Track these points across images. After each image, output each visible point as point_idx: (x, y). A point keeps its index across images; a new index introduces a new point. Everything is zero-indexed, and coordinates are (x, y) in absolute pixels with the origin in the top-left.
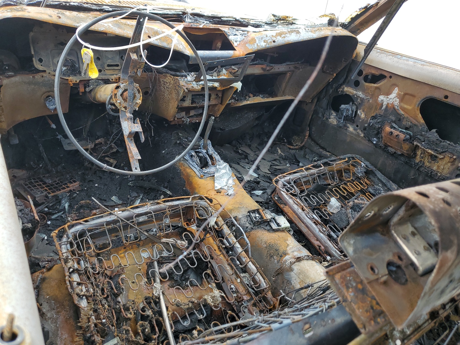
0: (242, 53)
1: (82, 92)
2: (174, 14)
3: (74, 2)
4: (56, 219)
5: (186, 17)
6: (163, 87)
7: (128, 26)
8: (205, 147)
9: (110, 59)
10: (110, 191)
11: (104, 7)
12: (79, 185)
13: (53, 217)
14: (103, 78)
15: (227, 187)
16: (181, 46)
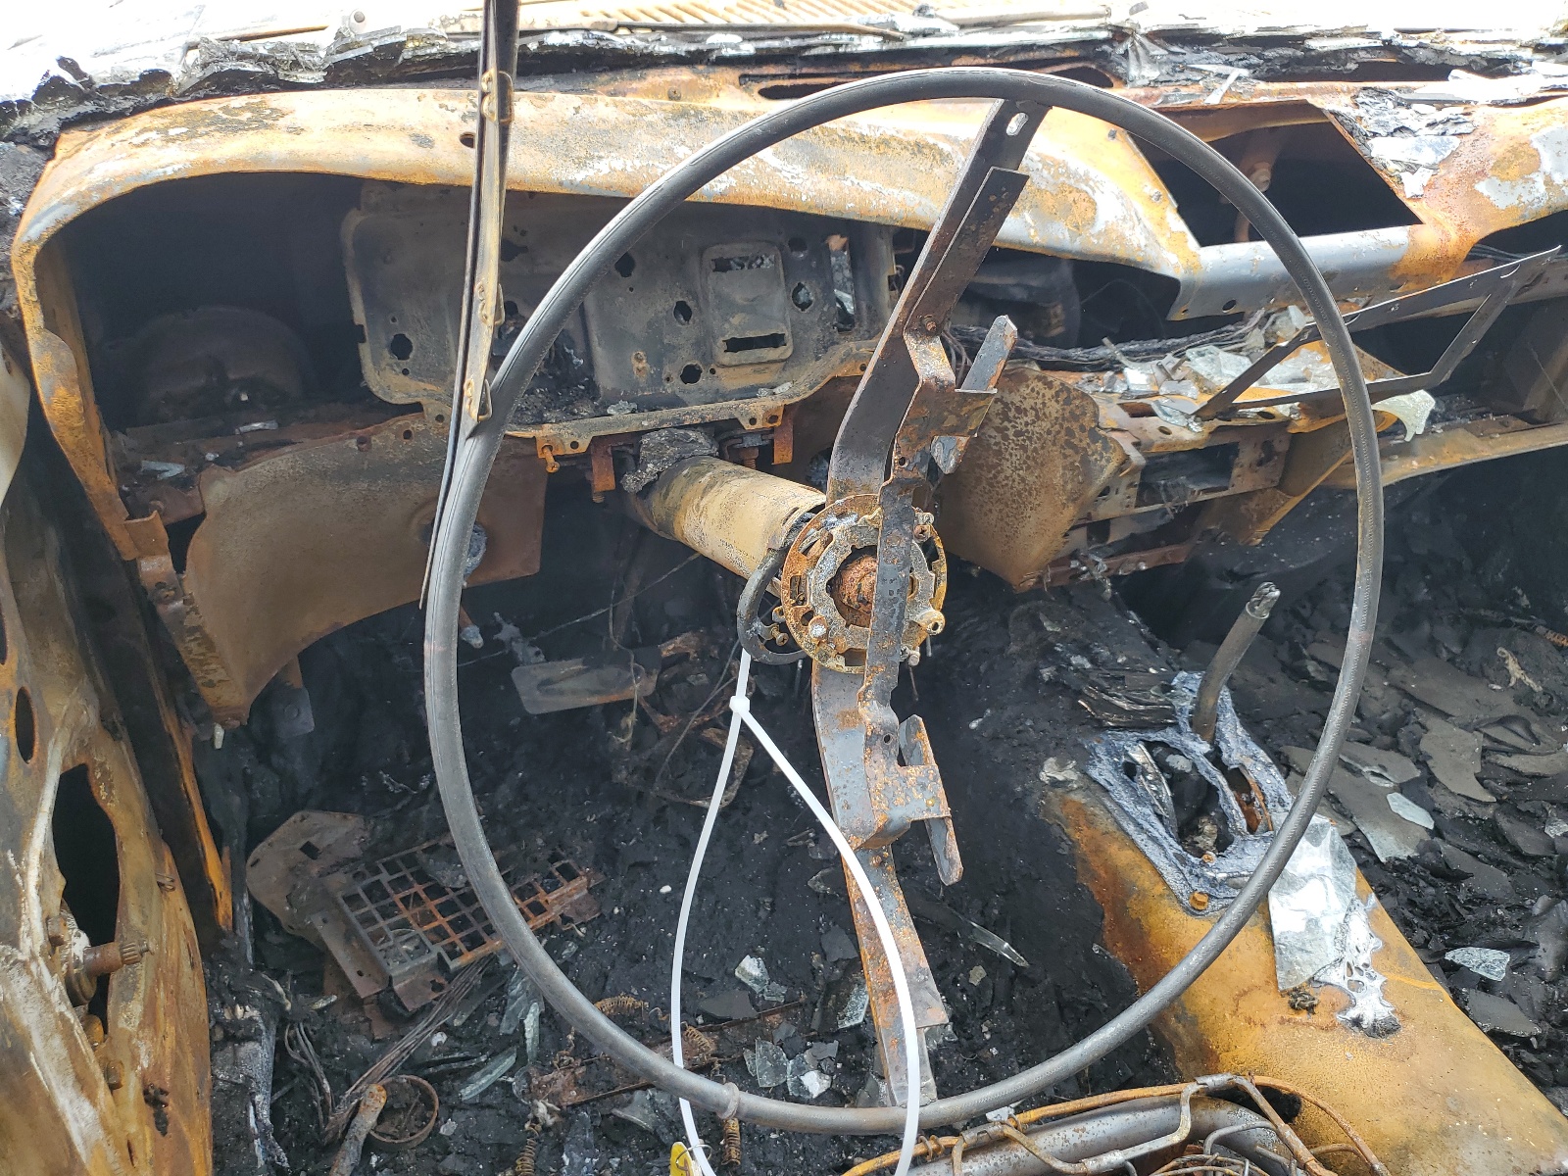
0: (1454, 236)
1: (605, 493)
2: (1065, 45)
3: (562, 31)
4: (479, 1105)
5: (1126, 55)
6: (998, 430)
7: (862, 151)
8: (1204, 724)
9: (742, 309)
10: (729, 927)
11: (715, 39)
12: (589, 890)
13: (468, 1092)
14: (709, 418)
15: (1342, 969)
16: (1138, 229)
